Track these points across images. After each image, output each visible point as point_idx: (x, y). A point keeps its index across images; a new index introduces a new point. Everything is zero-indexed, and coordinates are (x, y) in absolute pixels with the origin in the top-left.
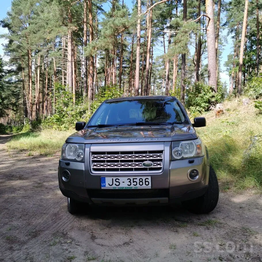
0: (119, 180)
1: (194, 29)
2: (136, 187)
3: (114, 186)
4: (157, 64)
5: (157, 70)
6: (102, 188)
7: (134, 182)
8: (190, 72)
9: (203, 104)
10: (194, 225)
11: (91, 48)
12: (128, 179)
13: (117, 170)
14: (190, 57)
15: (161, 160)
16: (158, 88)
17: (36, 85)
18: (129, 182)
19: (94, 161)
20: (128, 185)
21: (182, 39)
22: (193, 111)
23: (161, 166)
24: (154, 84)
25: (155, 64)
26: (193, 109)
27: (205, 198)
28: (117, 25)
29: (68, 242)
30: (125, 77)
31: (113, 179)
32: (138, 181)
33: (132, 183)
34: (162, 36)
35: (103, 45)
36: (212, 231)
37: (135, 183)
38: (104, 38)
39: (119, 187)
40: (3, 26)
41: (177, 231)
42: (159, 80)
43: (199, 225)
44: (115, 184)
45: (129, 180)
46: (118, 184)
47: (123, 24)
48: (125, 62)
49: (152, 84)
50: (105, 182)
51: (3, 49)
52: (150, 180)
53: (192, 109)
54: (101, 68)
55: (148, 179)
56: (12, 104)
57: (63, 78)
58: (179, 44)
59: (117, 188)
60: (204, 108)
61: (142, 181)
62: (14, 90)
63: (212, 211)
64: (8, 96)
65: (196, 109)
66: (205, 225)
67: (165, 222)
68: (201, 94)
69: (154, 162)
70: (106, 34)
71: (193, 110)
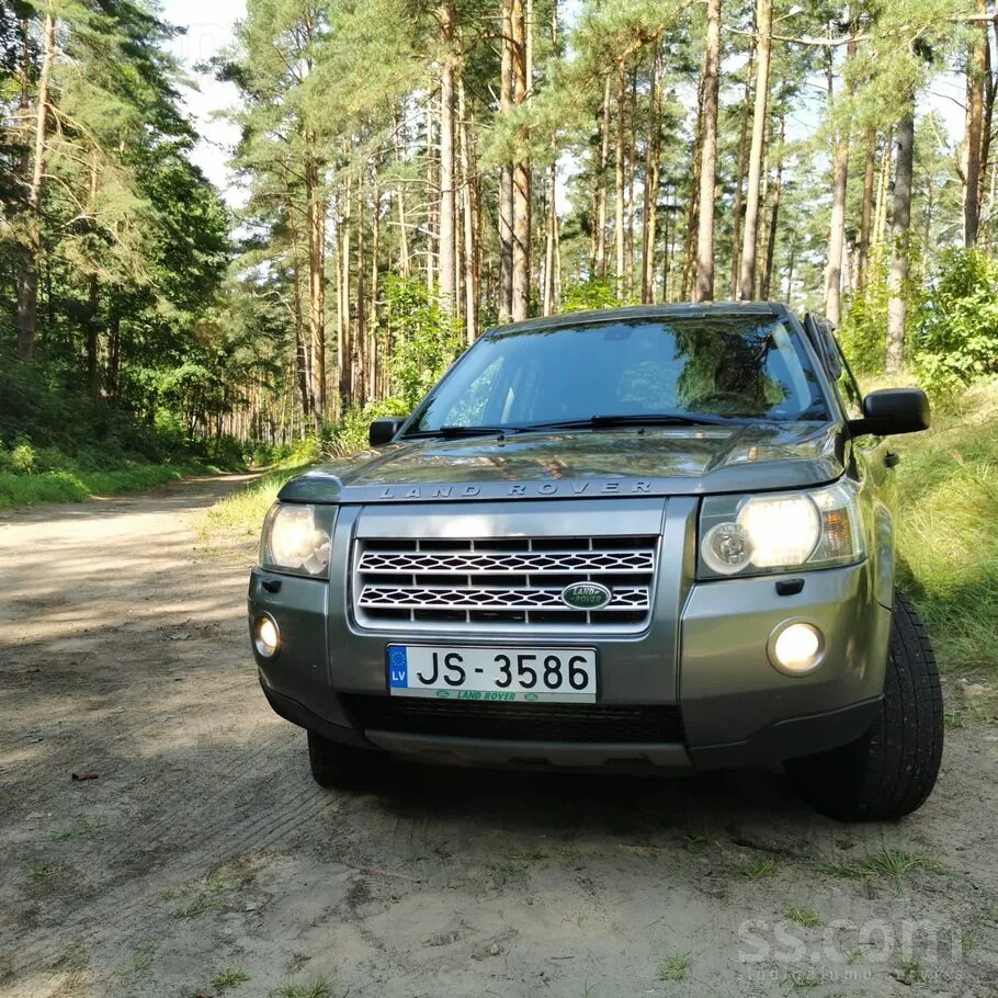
0: (460, 659)
1: (933, 21)
2: (530, 693)
3: (440, 684)
4: (804, 186)
5: (803, 211)
6: (395, 692)
7: (522, 671)
8: (945, 213)
9: (978, 343)
10: (809, 873)
11: (508, 132)
12: (497, 659)
13: (458, 616)
14: (945, 151)
15: (645, 579)
16: (808, 287)
17: (339, 291)
18: (502, 669)
19: (368, 579)
20: (498, 683)
21: (884, 64)
22: (928, 371)
23: (646, 603)
24: (788, 271)
25: (795, 188)
26: (930, 363)
27: (871, 752)
28: (606, 30)
29: (251, 906)
30: (670, 246)
31: (435, 655)
32: (538, 666)
33: (516, 678)
34: (823, 71)
35: (552, 117)
36: (889, 904)
37: (527, 678)
38: (557, 90)
39: (460, 691)
40: (219, 75)
41: (721, 896)
42: (810, 253)
43: (832, 871)
44: (446, 678)
45: (502, 663)
46: (455, 676)
47: (629, 23)
48: (672, 189)
49: (781, 271)
50: (404, 668)
51: (226, 164)
52: (590, 667)
53: (924, 363)
54: (578, 216)
55: (582, 660)
56: (261, 363)
57: (430, 260)
58: (869, 88)
59: (453, 696)
60: (981, 356)
61: (556, 670)
62: (269, 312)
63: (918, 812)
64: (249, 337)
65: (946, 362)
66: (857, 876)
67: (685, 847)
68: (967, 298)
69: (615, 589)
70: (565, 72)
71: (929, 367)
